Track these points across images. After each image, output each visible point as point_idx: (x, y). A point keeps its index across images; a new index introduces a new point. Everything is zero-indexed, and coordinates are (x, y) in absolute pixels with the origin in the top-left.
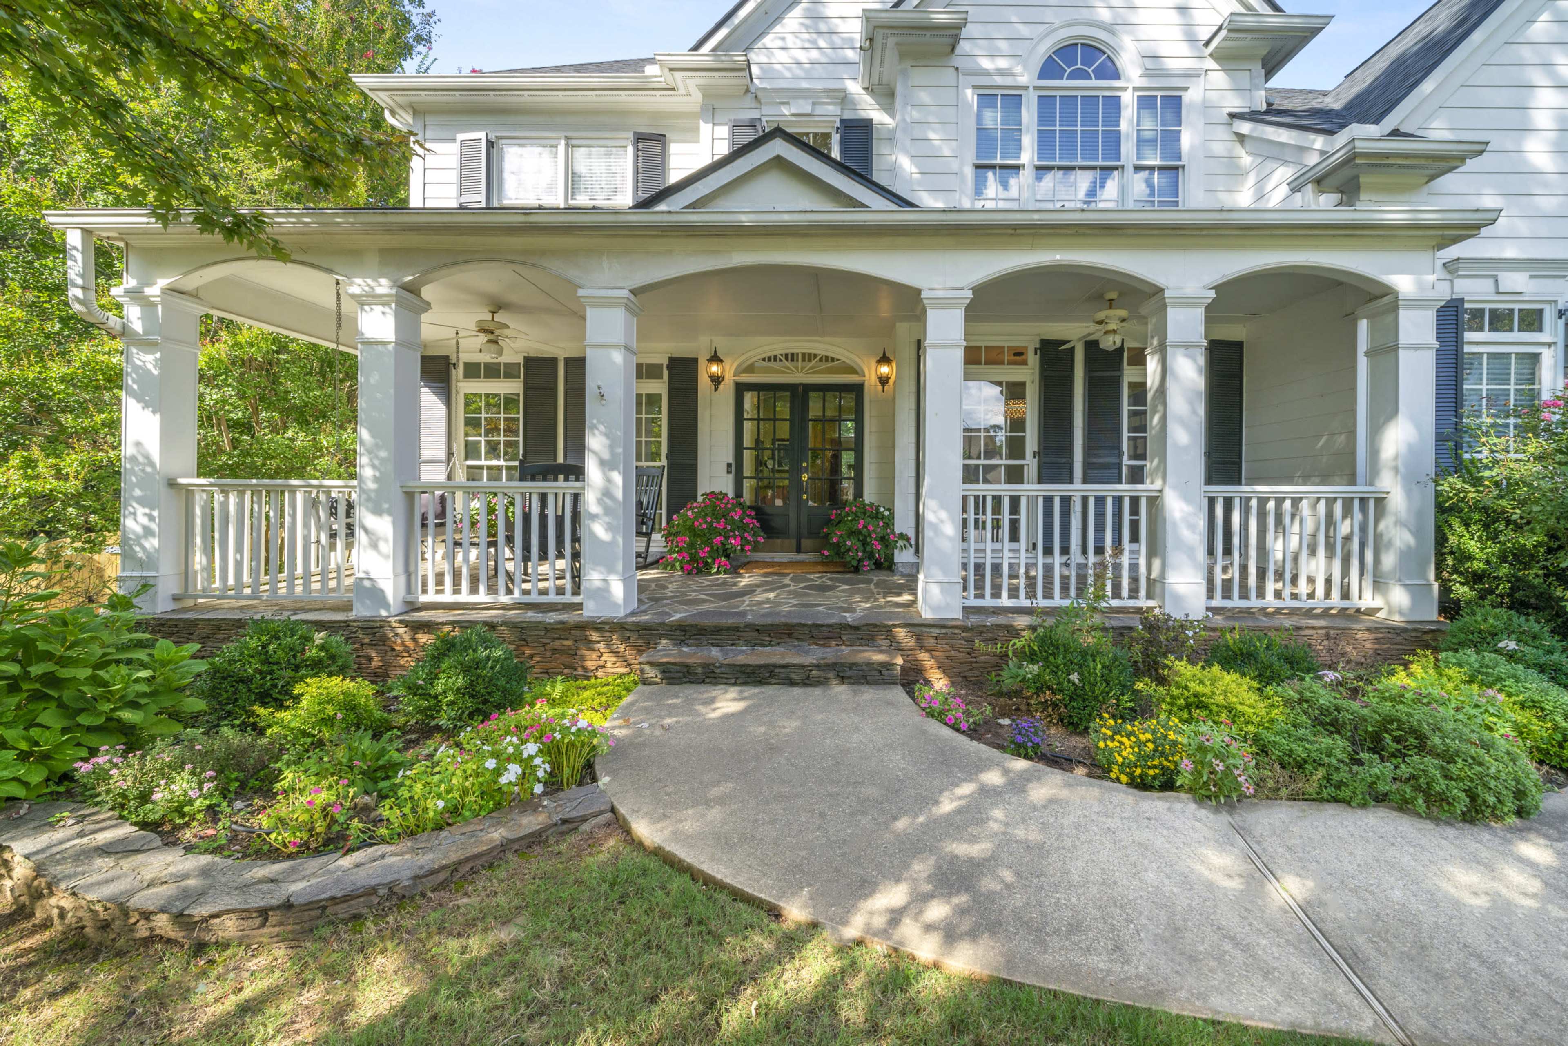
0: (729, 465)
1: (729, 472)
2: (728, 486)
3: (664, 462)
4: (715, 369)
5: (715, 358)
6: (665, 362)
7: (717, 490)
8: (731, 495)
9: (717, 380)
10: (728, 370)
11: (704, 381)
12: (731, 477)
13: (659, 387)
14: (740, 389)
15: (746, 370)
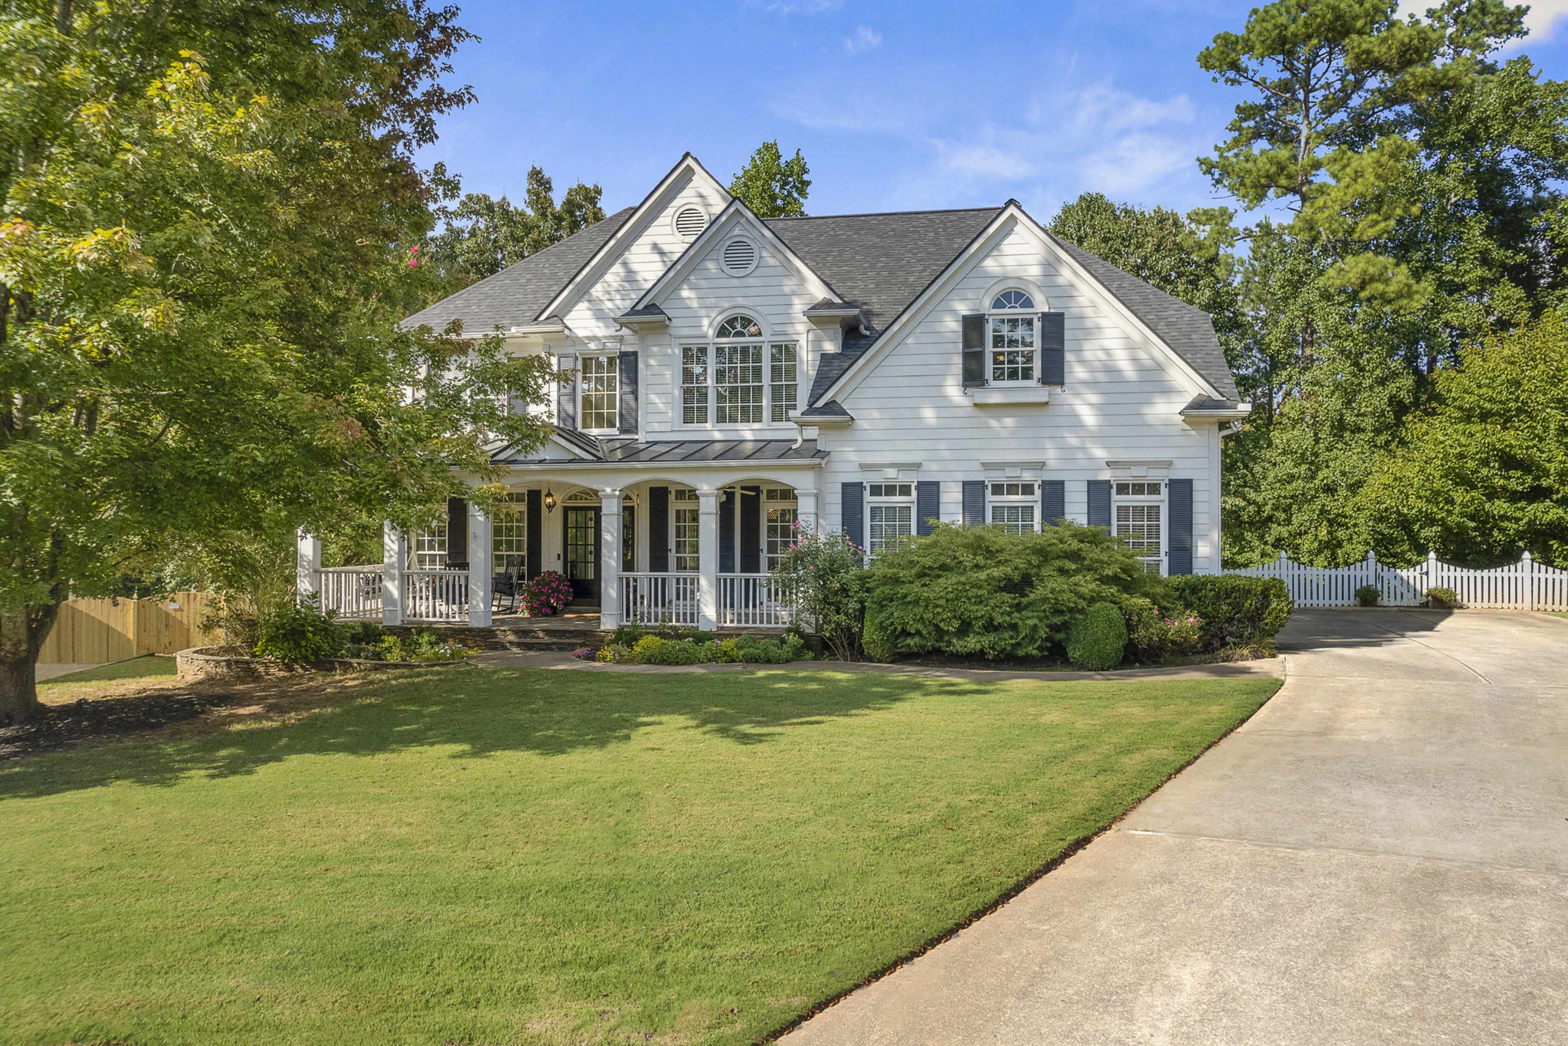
0: (560, 555)
1: (560, 559)
2: (559, 567)
3: (524, 552)
4: (549, 500)
5: (549, 495)
6: (525, 493)
7: (551, 570)
8: (561, 572)
9: (550, 507)
10: (558, 501)
11: (543, 507)
12: (561, 562)
13: (522, 507)
14: (566, 510)
15: (570, 498)
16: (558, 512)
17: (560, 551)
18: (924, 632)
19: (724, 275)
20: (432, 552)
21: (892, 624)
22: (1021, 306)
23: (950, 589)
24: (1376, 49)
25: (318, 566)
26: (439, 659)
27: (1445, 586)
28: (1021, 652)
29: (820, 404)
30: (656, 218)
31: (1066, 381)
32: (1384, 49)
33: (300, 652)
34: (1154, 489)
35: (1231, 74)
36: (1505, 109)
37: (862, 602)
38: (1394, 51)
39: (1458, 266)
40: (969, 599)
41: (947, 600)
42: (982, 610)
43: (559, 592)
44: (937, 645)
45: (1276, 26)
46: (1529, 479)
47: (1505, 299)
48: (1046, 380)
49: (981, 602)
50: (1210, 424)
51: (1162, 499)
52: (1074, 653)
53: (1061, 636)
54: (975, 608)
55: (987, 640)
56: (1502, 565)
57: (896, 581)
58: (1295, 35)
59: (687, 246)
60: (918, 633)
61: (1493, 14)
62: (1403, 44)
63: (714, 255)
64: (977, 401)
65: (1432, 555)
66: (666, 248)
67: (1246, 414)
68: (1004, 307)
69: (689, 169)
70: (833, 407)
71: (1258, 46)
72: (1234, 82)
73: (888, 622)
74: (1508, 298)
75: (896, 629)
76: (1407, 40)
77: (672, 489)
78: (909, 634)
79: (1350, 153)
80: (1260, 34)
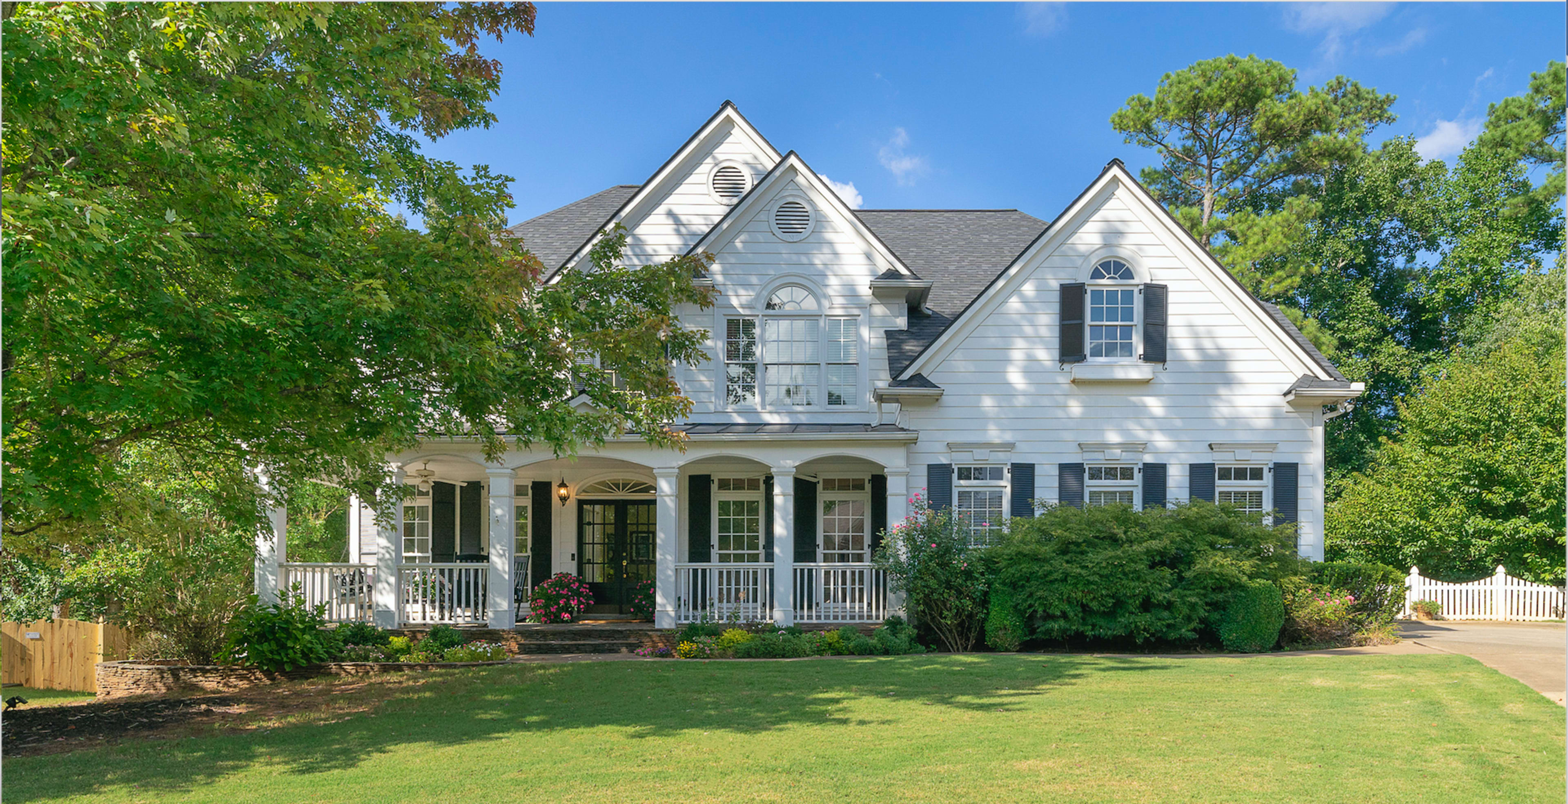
0: (573, 555)
1: (573, 559)
2: (572, 569)
3: (529, 553)
4: (563, 491)
5: (563, 485)
6: (530, 485)
7: (564, 572)
8: (574, 573)
9: (564, 499)
10: (572, 492)
11: (555, 500)
12: (575, 563)
13: (527, 502)
14: (581, 503)
15: (584, 491)
16: (572, 504)
17: (575, 551)
18: (1072, 614)
19: (774, 239)
20: (411, 554)
21: (1030, 606)
22: (1121, 277)
23: (1104, 564)
24: (1286, 114)
25: (283, 560)
26: (476, 659)
27: (1427, 599)
28: (1173, 635)
29: (905, 376)
30: (689, 174)
31: (1168, 358)
32: (1293, 115)
33: (287, 655)
34: (1257, 474)
35: (1143, 137)
36: (1395, 180)
37: (989, 584)
38: (1301, 117)
39: (1349, 324)
40: (1125, 574)
41: (1101, 576)
42: (1138, 588)
43: (580, 594)
44: (1081, 629)
45: (1192, 88)
46: (1510, 495)
47: (1390, 355)
48: (1147, 358)
49: (1138, 578)
50: (1314, 406)
51: (1266, 485)
52: (1227, 634)
53: (1215, 616)
54: (1132, 584)
55: (1143, 620)
56: (1473, 580)
57: (1035, 558)
58: (1210, 97)
59: (727, 209)
60: (1064, 615)
61: (1367, 100)
62: (1310, 111)
63: (763, 216)
64: (1078, 376)
65: (1415, 570)
66: (684, 219)
67: (1358, 394)
68: (1103, 277)
69: (729, 120)
70: (919, 380)
71: (1172, 108)
72: (1144, 144)
73: (1026, 605)
74: (1393, 354)
75: (1035, 611)
76: (1313, 108)
77: (715, 478)
78: (1053, 617)
79: (1253, 216)
80: (1177, 94)
